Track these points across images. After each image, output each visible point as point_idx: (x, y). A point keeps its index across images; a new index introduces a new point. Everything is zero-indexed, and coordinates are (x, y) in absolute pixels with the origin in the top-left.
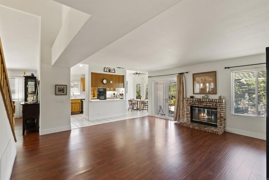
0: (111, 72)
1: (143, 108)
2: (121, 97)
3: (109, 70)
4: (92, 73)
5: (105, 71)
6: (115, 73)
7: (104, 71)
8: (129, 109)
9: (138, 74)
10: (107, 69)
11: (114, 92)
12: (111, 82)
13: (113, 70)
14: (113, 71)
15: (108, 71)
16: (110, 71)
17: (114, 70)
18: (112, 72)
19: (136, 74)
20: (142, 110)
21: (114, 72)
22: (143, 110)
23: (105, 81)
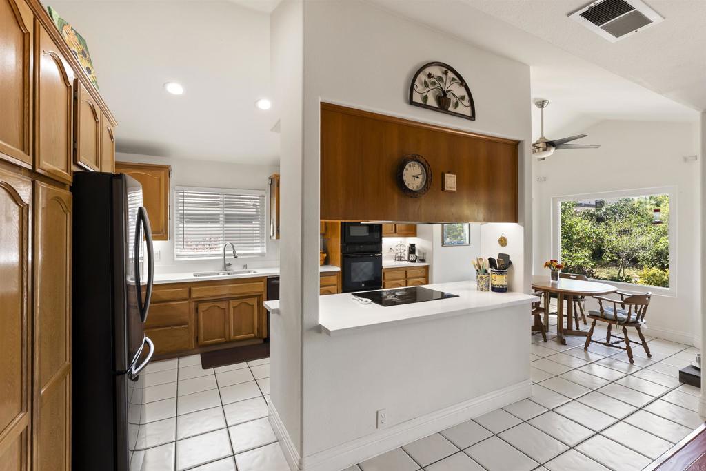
0: (451, 109)
3: (439, 99)
4: (327, 109)
5: (415, 99)
6: (473, 118)
7: (411, 102)
10: (426, 85)
11: (411, 240)
12: (451, 181)
13: (463, 98)
14: (461, 109)
15: (432, 102)
16: (443, 103)
17: (466, 102)
18: (458, 111)
19: (541, 145)
21: (469, 112)
23: (413, 176)
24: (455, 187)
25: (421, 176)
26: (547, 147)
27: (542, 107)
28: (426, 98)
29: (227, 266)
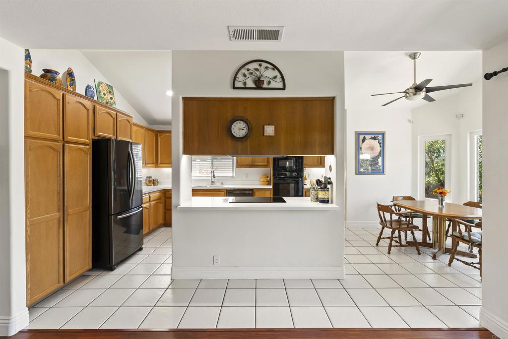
0: (265, 86)
1: (455, 244)
2: (322, 195)
3: (255, 82)
5: (237, 86)
6: (284, 89)
7: (234, 88)
8: (380, 238)
9: (423, 94)
10: (245, 75)
12: (269, 130)
13: (275, 77)
14: (273, 85)
15: (250, 84)
16: (259, 84)
17: (279, 79)
18: (271, 86)
19: (412, 90)
20: (447, 257)
21: (280, 85)
22: (453, 252)
23: (239, 129)
24: (273, 133)
25: (245, 129)
26: (416, 91)
27: (414, 58)
28: (245, 83)
29: (213, 183)
